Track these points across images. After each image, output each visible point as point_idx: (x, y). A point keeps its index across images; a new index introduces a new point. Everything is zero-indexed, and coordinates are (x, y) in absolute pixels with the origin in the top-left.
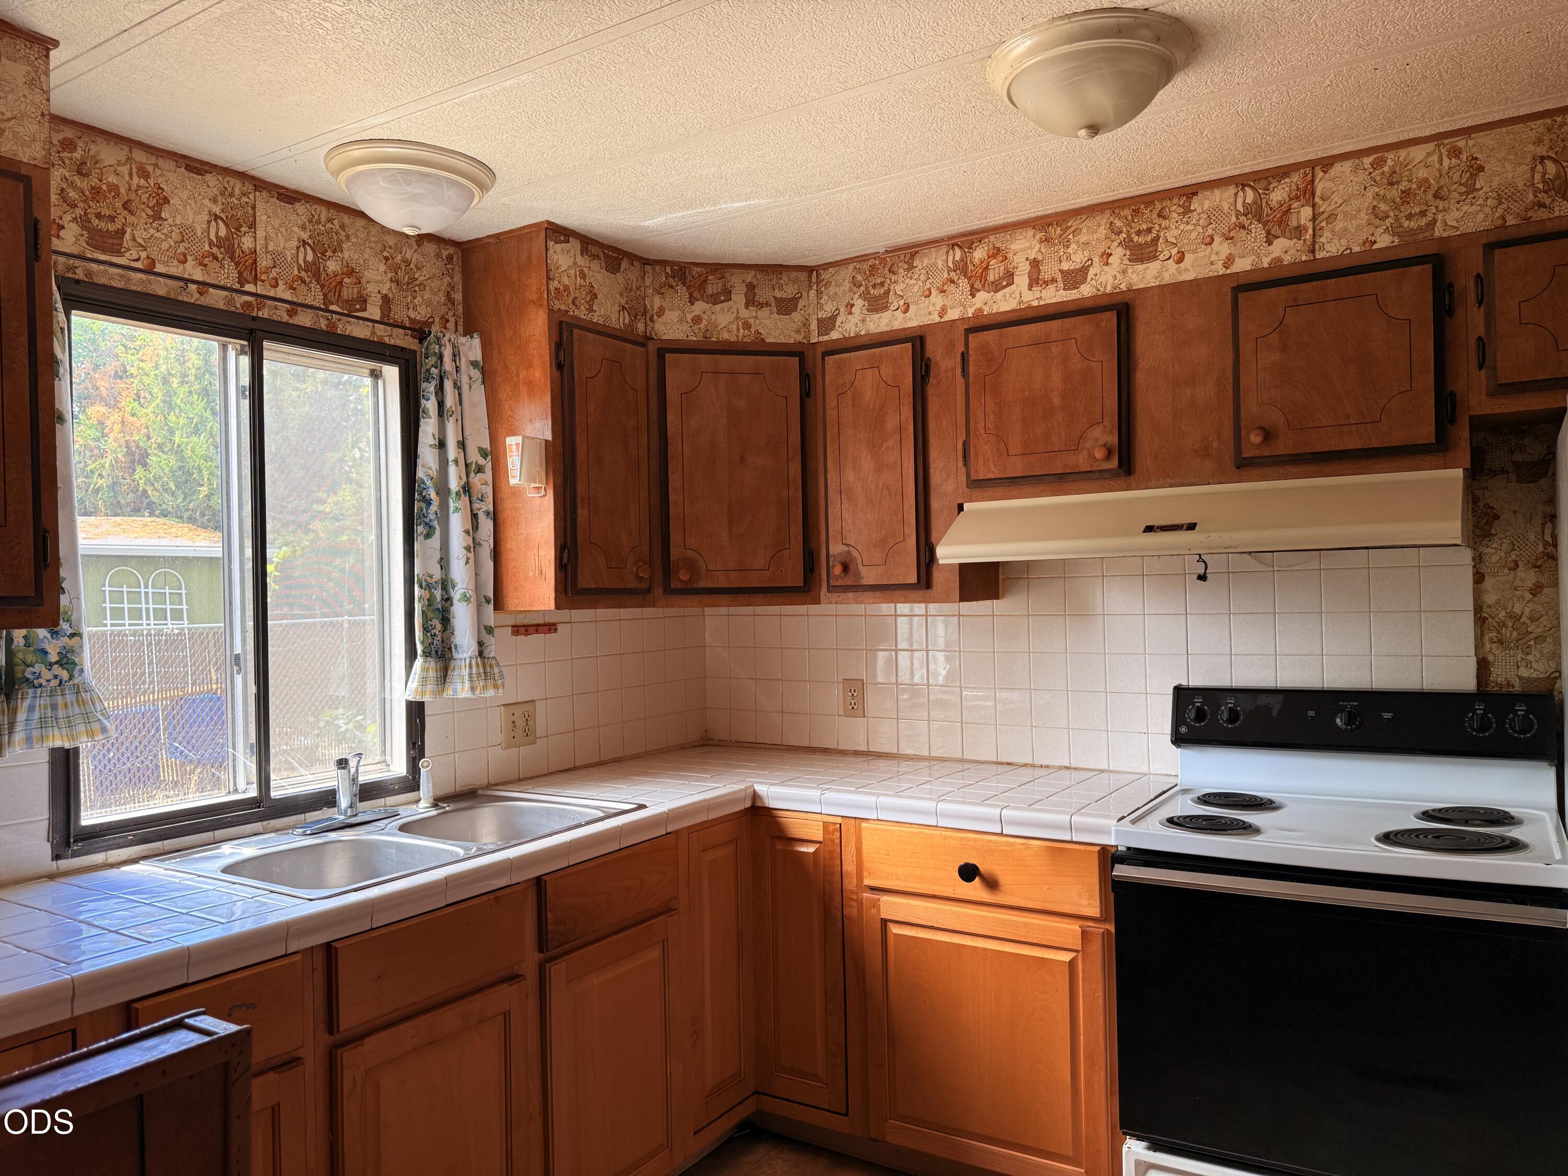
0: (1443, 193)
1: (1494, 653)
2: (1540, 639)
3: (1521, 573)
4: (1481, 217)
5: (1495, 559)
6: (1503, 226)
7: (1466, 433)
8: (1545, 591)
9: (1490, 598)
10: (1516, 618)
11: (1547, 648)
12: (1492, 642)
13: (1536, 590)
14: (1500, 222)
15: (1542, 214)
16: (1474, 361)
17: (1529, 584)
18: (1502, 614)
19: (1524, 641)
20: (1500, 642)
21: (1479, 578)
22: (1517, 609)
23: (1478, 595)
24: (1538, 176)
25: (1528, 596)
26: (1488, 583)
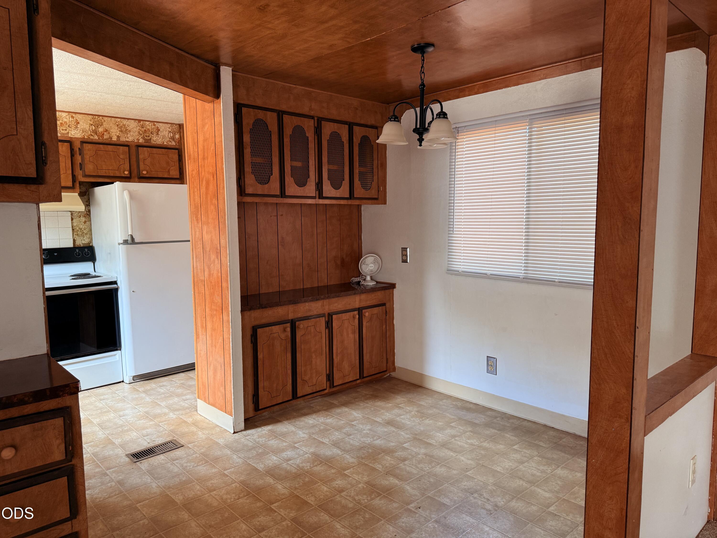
0: (70, 126)
1: (77, 238)
2: (86, 234)
3: (81, 218)
4: (79, 134)
5: (75, 215)
6: (84, 138)
7: (78, 185)
8: (87, 222)
9: (75, 224)
10: (81, 229)
11: (88, 236)
12: (76, 235)
13: (85, 222)
14: (83, 137)
15: (92, 137)
16: (79, 168)
17: (83, 221)
18: (78, 228)
19: (83, 235)
20: (78, 235)
21: (72, 219)
22: (81, 227)
23: (72, 223)
24: (91, 129)
25: (83, 224)
26: (74, 221)
